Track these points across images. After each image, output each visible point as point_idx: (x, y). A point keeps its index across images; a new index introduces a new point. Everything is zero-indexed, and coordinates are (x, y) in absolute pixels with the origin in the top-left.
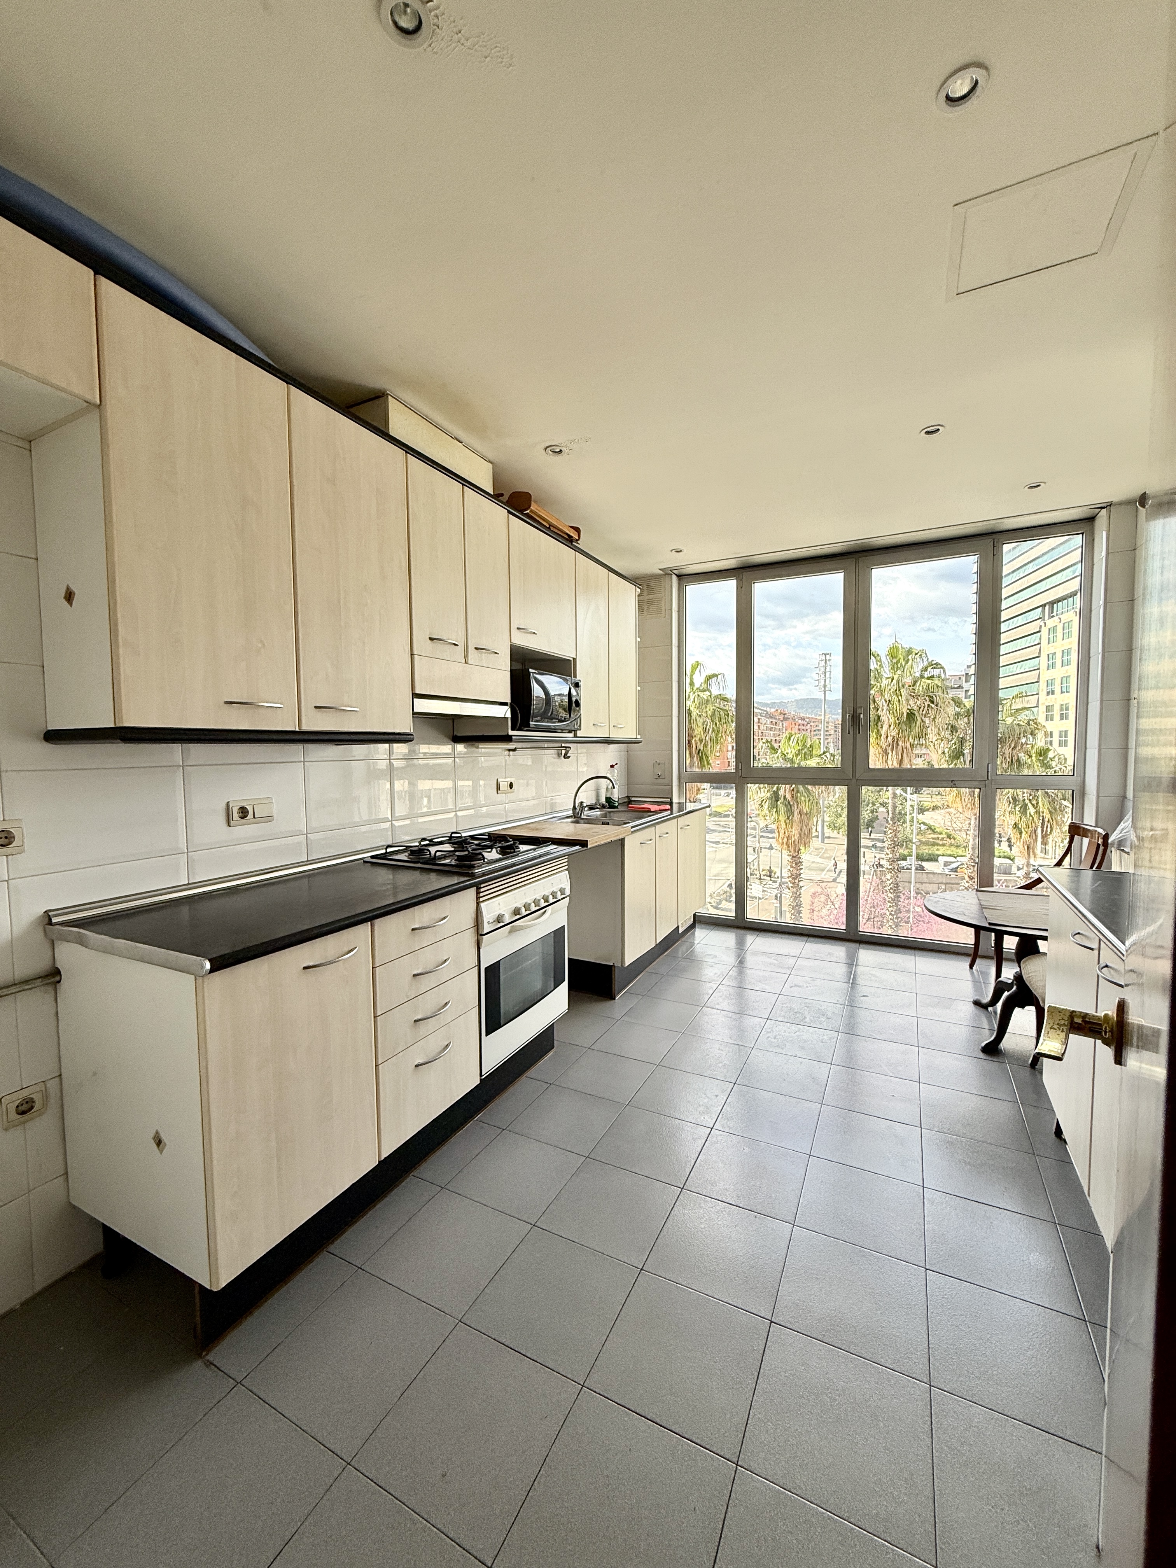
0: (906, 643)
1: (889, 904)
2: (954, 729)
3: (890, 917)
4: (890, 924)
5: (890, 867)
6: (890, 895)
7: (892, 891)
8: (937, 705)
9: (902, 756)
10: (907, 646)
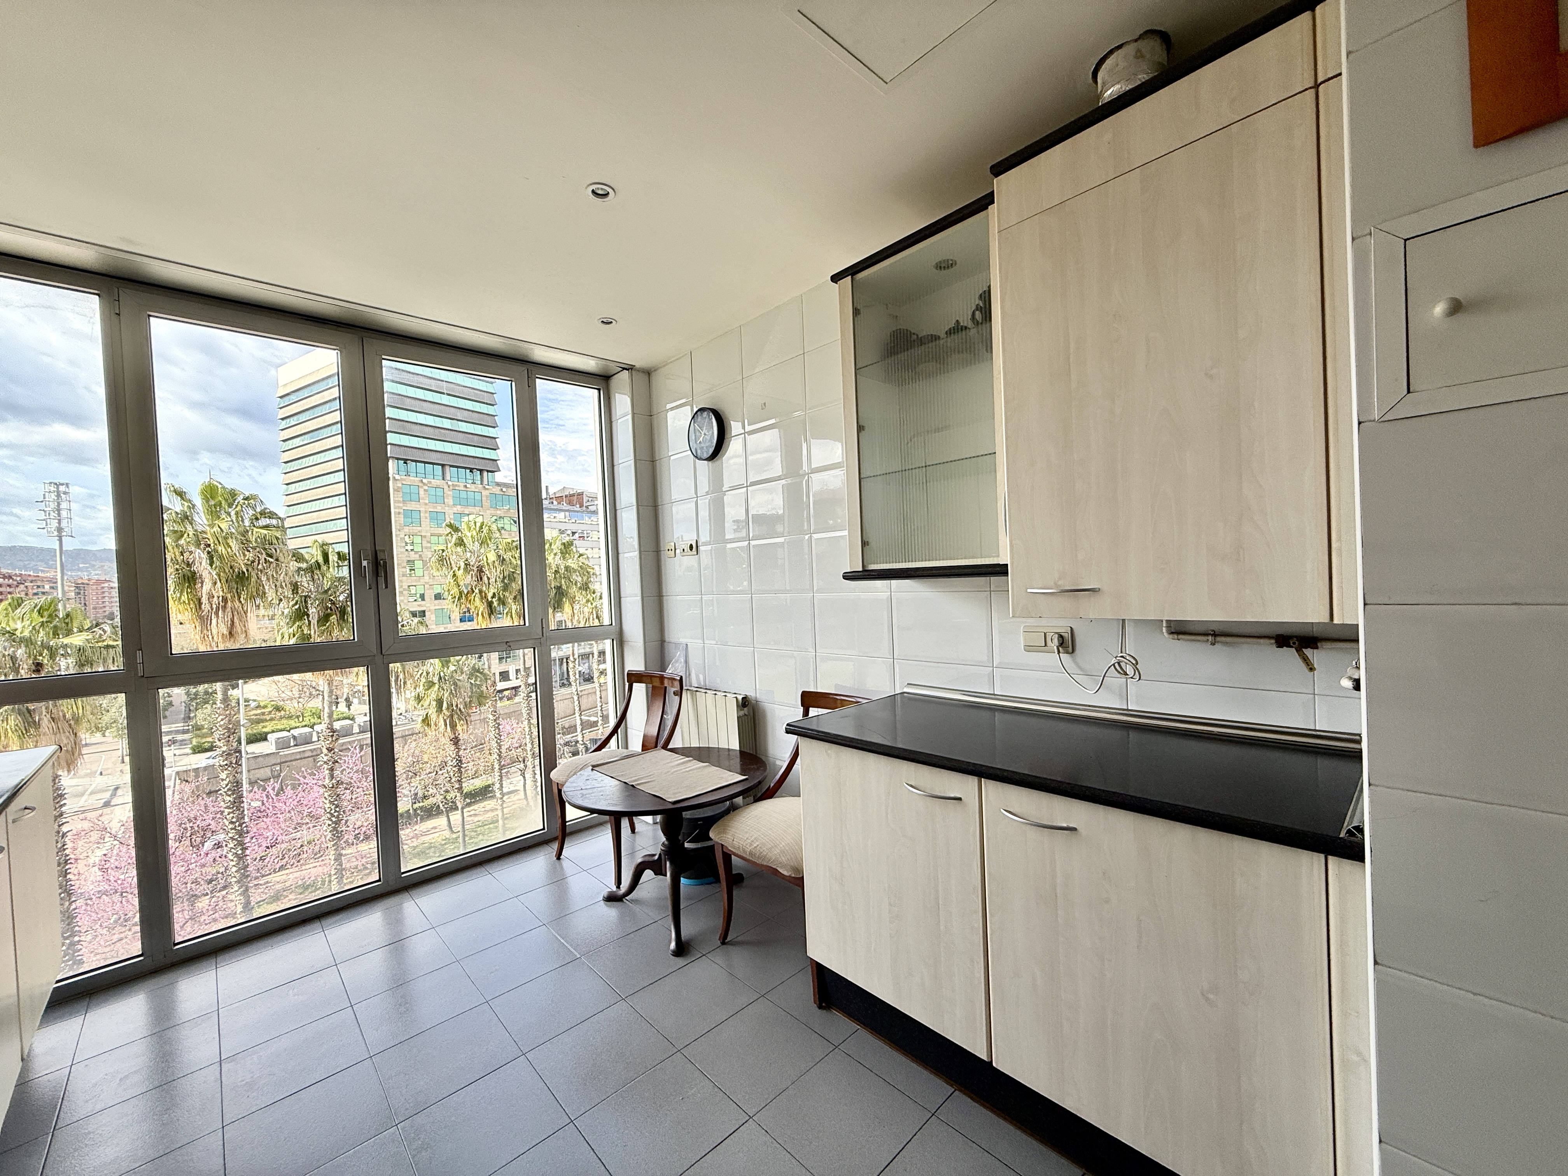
0: (228, 483)
1: (227, 811)
2: (295, 588)
3: (231, 826)
4: (230, 835)
5: (226, 762)
6: (228, 798)
7: (230, 793)
8: (277, 560)
9: (233, 621)
10: (229, 486)
